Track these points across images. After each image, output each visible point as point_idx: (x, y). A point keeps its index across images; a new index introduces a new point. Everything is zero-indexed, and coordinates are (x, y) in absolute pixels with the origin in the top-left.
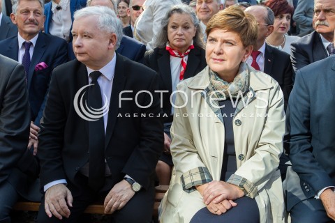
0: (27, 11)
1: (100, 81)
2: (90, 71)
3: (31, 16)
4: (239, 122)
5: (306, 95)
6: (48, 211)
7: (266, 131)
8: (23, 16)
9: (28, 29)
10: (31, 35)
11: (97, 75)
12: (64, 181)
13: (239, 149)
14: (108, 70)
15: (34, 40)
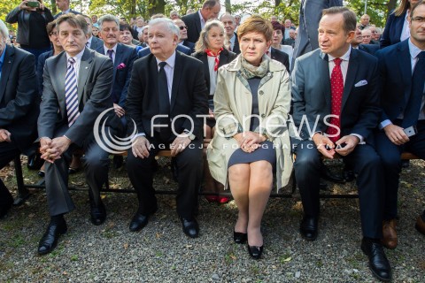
0: (108, 29)
1: (166, 68)
2: (159, 61)
3: (111, 32)
4: (262, 92)
5: (302, 75)
6: (134, 153)
7: (279, 98)
8: (105, 33)
9: (109, 41)
10: (112, 44)
11: (164, 64)
12: (144, 134)
13: (262, 109)
14: (171, 61)
15: (114, 49)
